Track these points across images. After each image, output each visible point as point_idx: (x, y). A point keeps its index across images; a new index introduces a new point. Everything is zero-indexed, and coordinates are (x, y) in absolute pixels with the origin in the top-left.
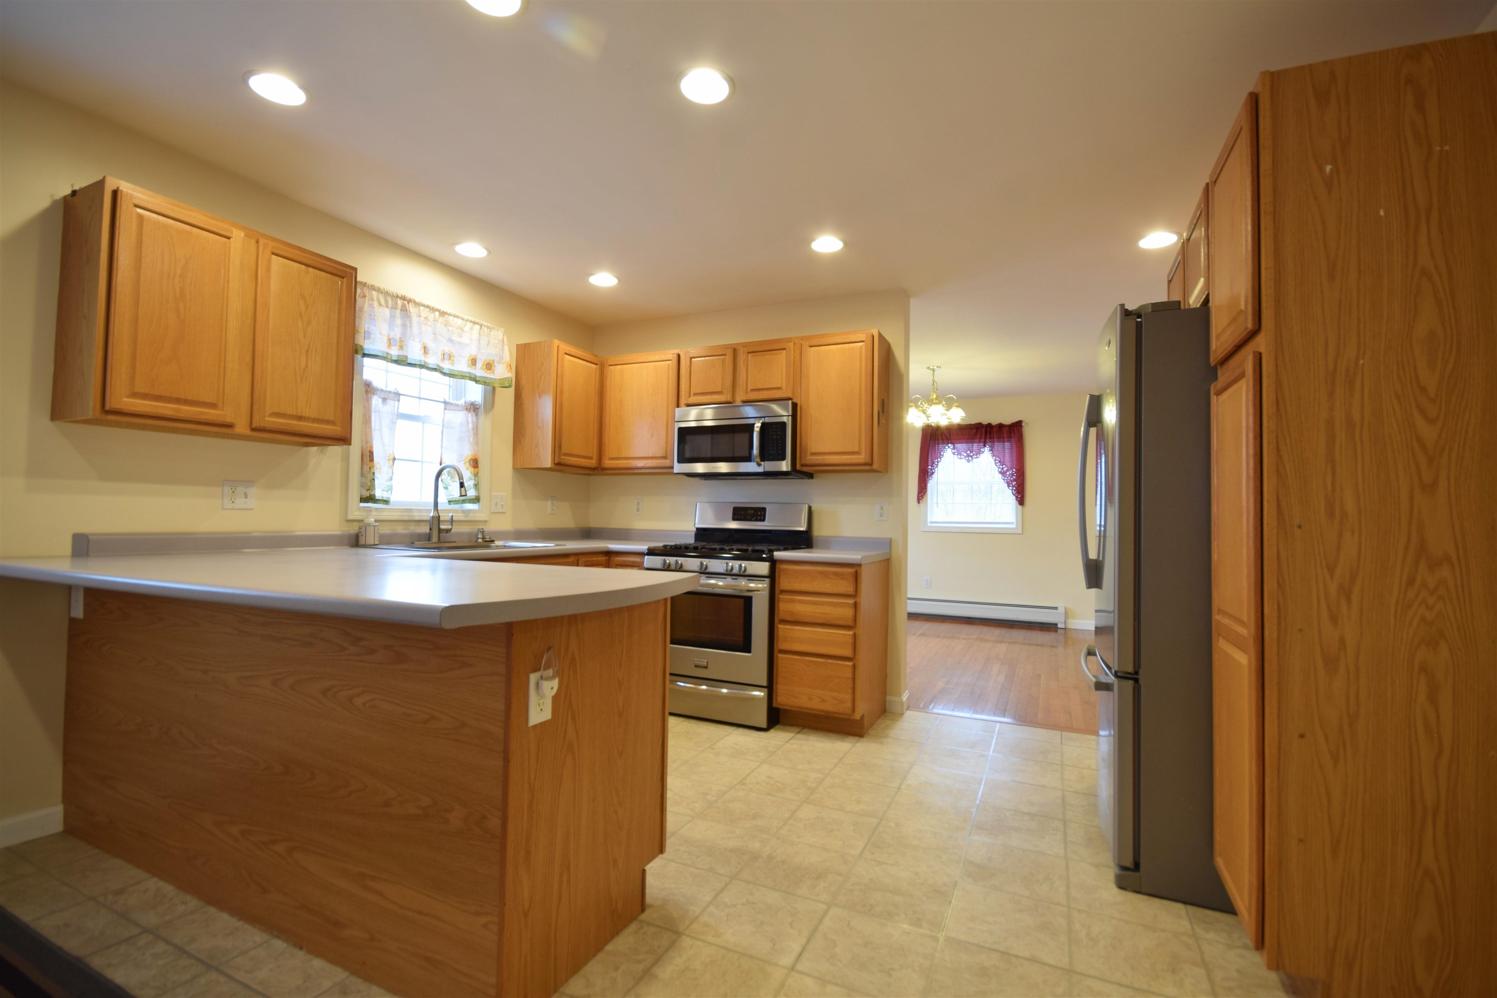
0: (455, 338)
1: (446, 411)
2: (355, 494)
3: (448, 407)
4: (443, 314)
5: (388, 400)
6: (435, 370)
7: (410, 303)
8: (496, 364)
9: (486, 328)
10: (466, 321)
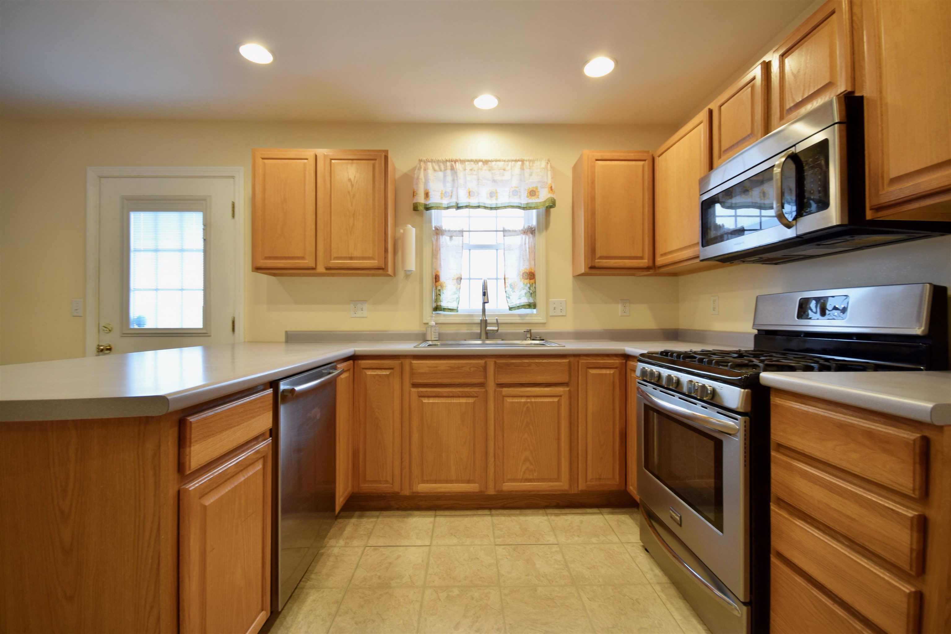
0: (498, 178)
1: (505, 237)
2: (428, 306)
3: (506, 234)
4: (486, 162)
5: (453, 237)
6: (479, 207)
7: (457, 163)
8: (539, 189)
9: (528, 162)
10: (507, 162)
